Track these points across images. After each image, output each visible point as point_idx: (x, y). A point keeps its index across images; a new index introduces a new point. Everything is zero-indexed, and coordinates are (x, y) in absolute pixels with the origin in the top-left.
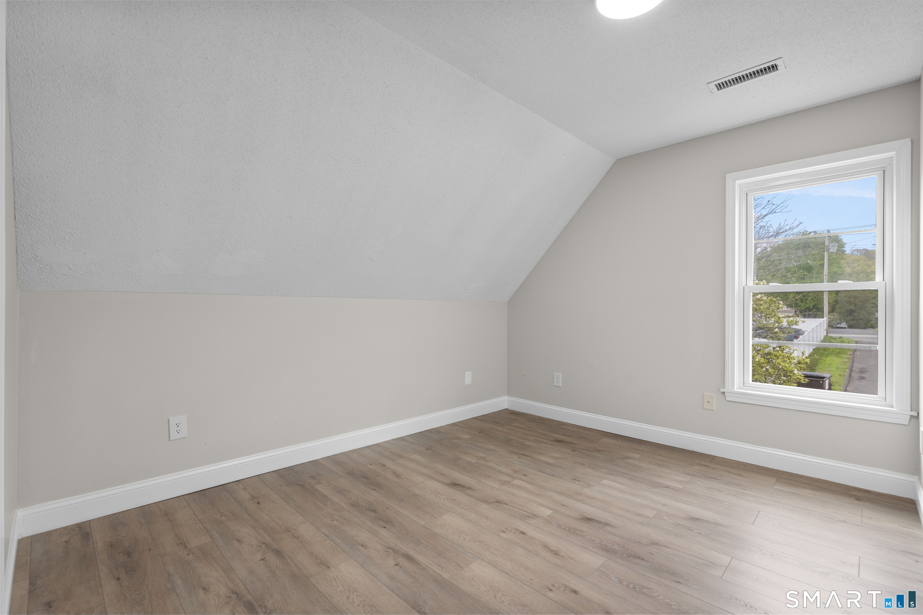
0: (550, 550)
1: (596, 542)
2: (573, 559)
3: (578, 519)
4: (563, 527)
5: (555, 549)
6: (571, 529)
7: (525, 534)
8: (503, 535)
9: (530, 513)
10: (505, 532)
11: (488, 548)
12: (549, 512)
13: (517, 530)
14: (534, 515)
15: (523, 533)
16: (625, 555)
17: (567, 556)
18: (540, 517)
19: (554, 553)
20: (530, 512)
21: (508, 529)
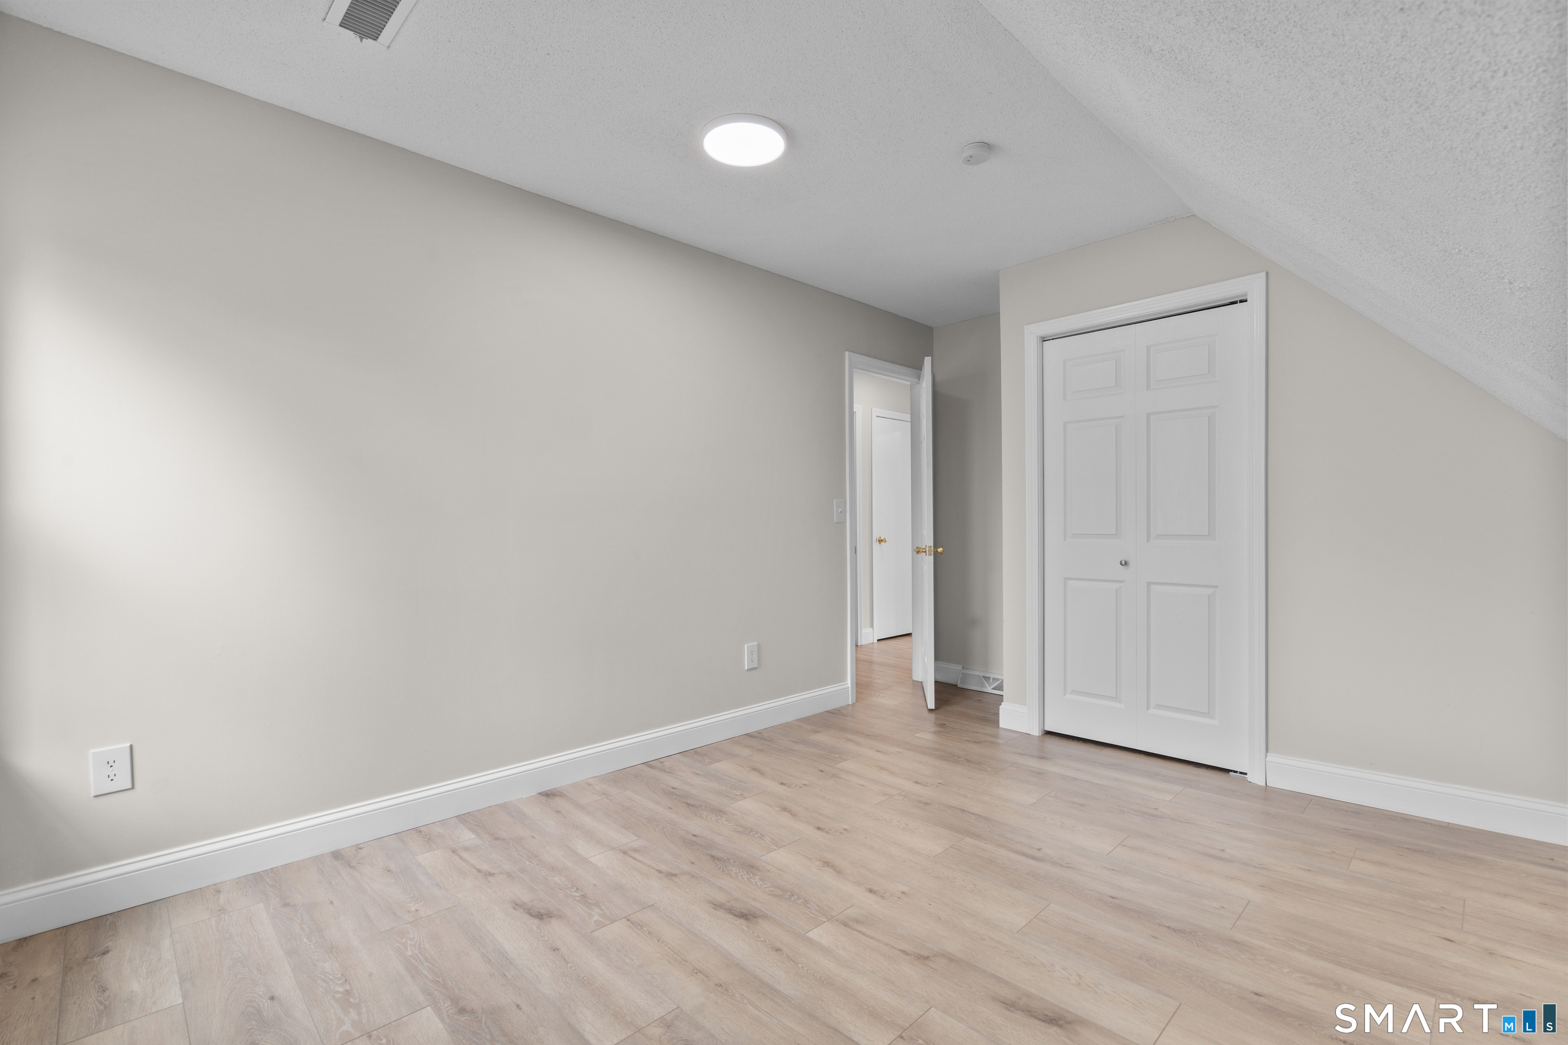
0: (834, 867)
1: (759, 877)
2: (806, 857)
3: (765, 917)
4: (799, 901)
5: (827, 869)
6: (788, 897)
7: (868, 889)
8: (905, 889)
9: (854, 929)
10: (902, 893)
11: (926, 870)
12: (814, 934)
13: (882, 896)
14: (846, 926)
15: (871, 891)
16: (732, 861)
17: (812, 860)
18: (837, 921)
19: (829, 864)
20: (855, 932)
21: (896, 898)
